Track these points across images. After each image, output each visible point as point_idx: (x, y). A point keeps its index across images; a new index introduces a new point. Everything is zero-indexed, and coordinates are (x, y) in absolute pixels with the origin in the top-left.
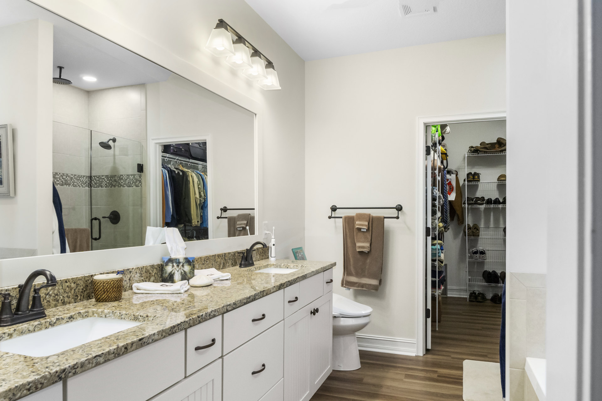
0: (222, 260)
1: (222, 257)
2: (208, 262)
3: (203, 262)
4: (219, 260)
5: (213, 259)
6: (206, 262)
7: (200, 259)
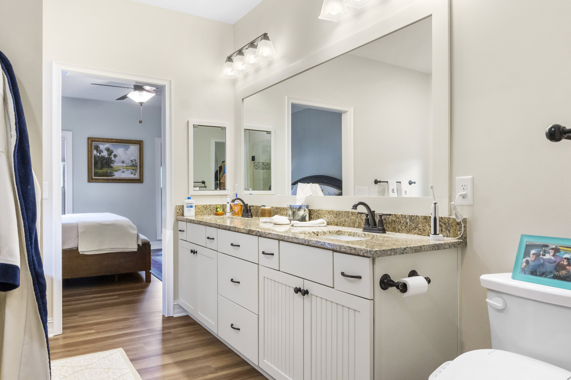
0: (357, 219)
1: (356, 215)
2: (340, 217)
3: (336, 216)
4: (353, 217)
5: (346, 215)
6: (338, 216)
7: (332, 212)
